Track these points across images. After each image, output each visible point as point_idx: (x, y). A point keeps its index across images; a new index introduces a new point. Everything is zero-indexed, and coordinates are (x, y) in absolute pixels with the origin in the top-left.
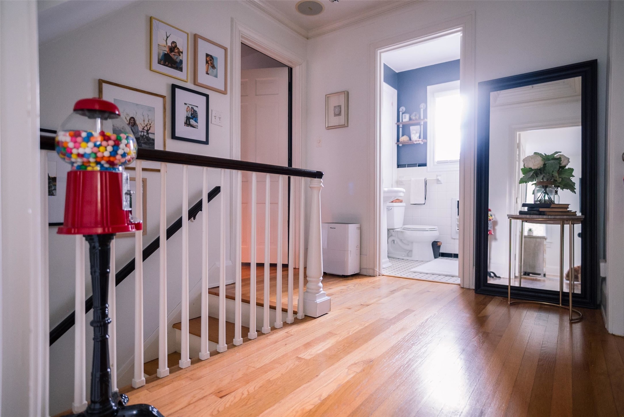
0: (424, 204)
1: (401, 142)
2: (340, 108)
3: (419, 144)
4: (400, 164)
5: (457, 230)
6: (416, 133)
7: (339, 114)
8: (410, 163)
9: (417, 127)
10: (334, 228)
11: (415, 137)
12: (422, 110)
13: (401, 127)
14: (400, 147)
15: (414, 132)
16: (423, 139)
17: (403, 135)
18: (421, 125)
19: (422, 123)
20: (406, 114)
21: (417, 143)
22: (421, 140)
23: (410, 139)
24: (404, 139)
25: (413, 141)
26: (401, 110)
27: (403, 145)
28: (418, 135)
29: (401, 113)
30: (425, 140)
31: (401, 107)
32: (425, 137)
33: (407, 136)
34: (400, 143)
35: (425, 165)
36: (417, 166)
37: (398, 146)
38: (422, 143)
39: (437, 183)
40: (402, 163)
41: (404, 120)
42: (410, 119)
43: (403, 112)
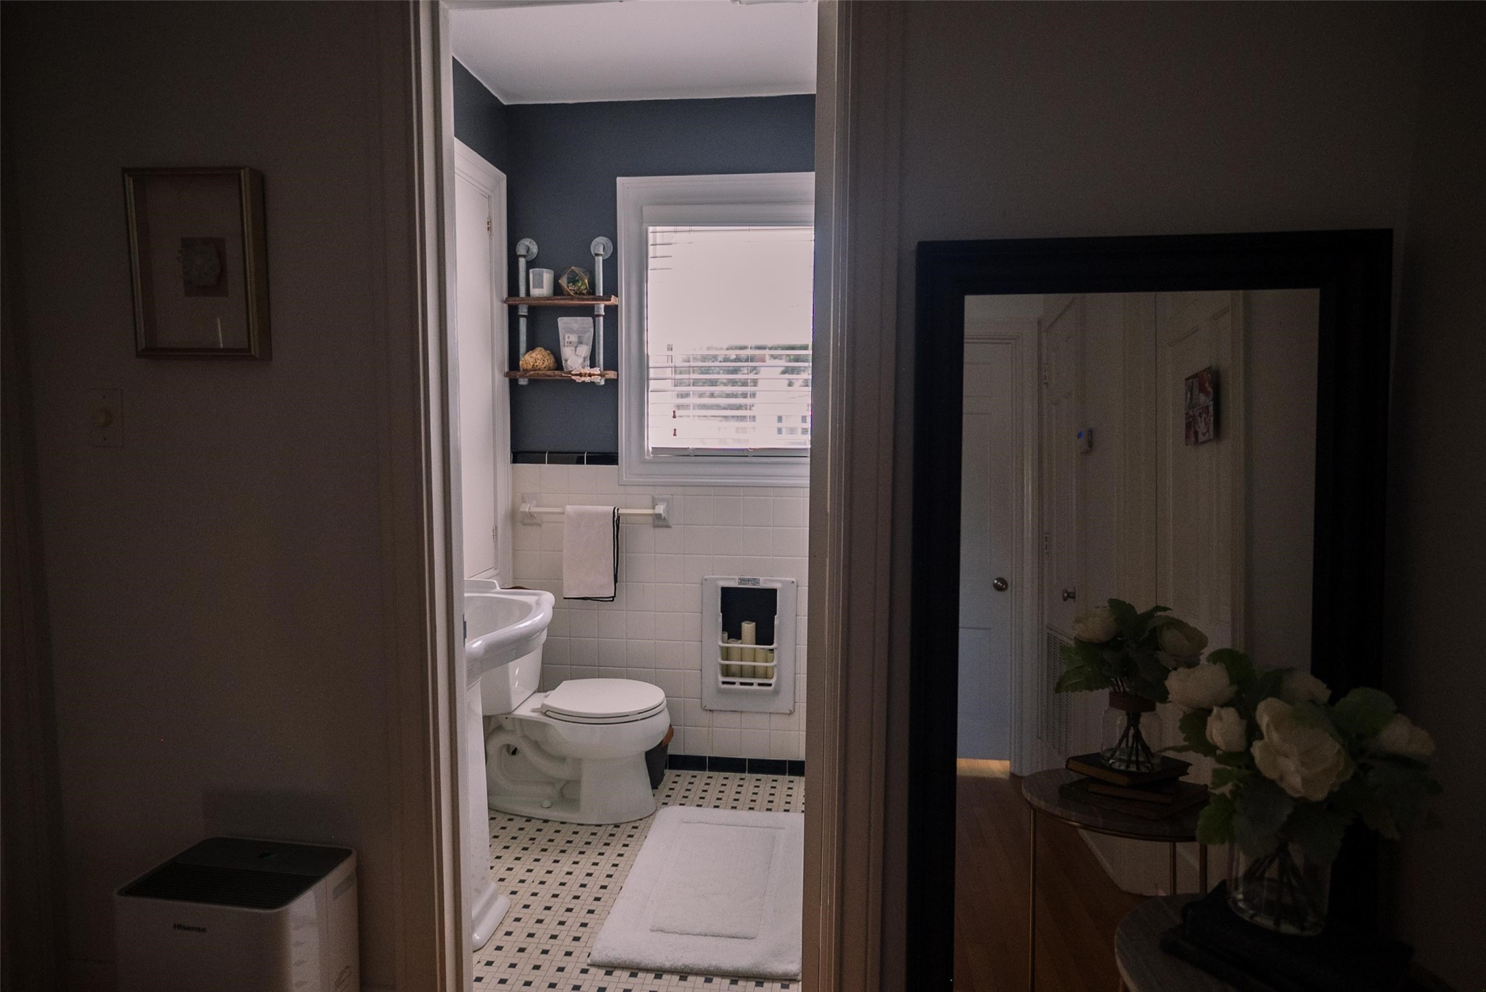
0: (613, 597)
1: (526, 371)
2: (221, 256)
3: (592, 383)
4: (520, 449)
5: (720, 684)
6: (580, 343)
7: (217, 285)
8: (558, 449)
9: (580, 324)
10: (198, 929)
11: (575, 359)
12: (599, 261)
13: (523, 316)
14: (523, 386)
15: (574, 338)
16: (606, 368)
17: (531, 347)
18: (599, 316)
19: (601, 308)
20: (545, 270)
21: (583, 382)
22: (597, 371)
23: (559, 364)
24: (535, 359)
25: (570, 372)
26: (521, 250)
27: (533, 381)
28: (585, 350)
29: (522, 262)
30: (611, 374)
31: (521, 239)
32: (612, 363)
33: (546, 349)
34: (523, 376)
35: (610, 458)
36: (584, 464)
37: (513, 384)
38: (603, 383)
39: (655, 527)
40: (529, 445)
41: (535, 292)
42: (557, 289)
43: (529, 258)
